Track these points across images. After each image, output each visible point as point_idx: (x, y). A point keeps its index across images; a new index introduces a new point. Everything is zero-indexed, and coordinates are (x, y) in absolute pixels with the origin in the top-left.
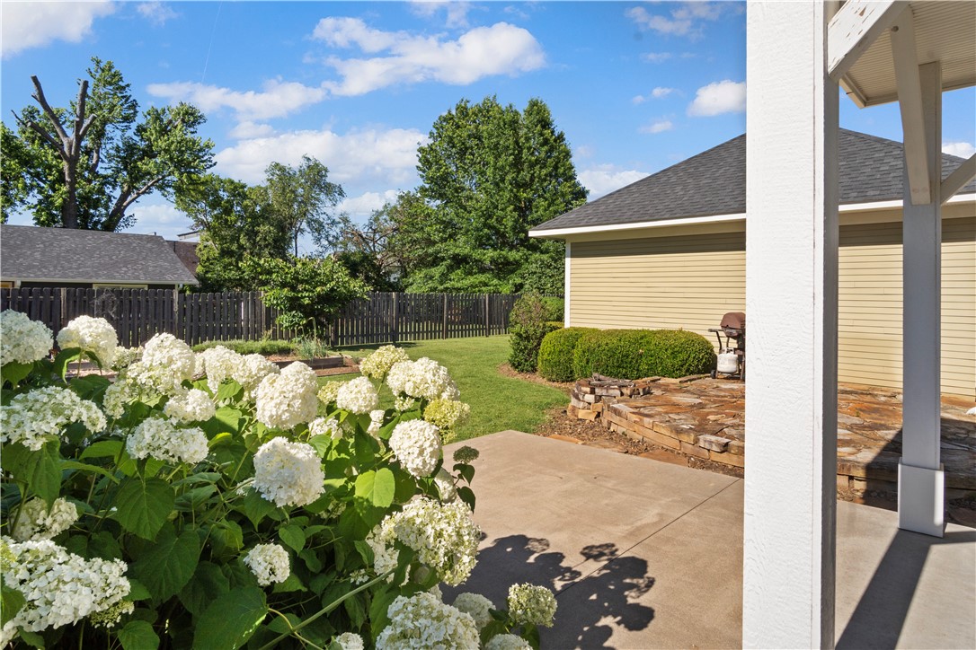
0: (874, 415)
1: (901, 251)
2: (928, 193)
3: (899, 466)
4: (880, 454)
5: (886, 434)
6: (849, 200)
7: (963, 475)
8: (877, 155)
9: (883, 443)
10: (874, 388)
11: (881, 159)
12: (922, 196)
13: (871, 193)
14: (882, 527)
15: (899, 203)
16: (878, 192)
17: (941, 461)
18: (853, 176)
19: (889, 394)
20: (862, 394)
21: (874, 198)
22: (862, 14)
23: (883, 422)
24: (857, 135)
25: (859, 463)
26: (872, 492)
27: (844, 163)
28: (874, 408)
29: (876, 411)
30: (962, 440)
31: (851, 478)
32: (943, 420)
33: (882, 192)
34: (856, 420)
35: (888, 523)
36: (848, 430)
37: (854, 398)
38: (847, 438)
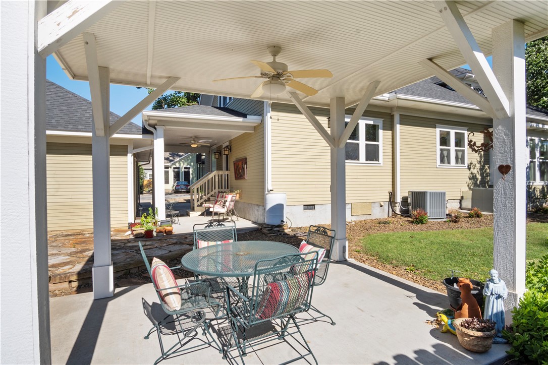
0: (83, 245)
1: (91, 159)
2: (103, 131)
3: (93, 269)
4: (85, 265)
5: (89, 253)
6: (68, 129)
7: (122, 264)
8: (83, 107)
9: (87, 259)
10: (83, 230)
11: (85, 110)
12: (101, 133)
13: (80, 127)
14: (86, 302)
15: (90, 134)
16: (84, 127)
17: (112, 261)
18: (71, 116)
19: (91, 232)
20: (77, 235)
21: (82, 130)
22: (58, 25)
23: (87, 248)
24: (73, 94)
25: (74, 272)
26: (81, 285)
27: (66, 108)
28: (83, 241)
29: (84, 242)
30: (122, 248)
31: (70, 282)
32: (112, 241)
33: (86, 128)
34: (73, 250)
35: (88, 298)
36: (69, 256)
37: (72, 238)
38: (68, 260)
